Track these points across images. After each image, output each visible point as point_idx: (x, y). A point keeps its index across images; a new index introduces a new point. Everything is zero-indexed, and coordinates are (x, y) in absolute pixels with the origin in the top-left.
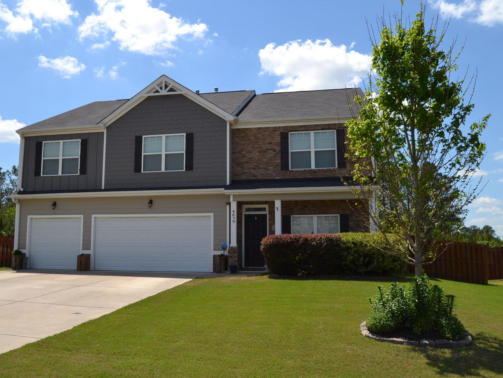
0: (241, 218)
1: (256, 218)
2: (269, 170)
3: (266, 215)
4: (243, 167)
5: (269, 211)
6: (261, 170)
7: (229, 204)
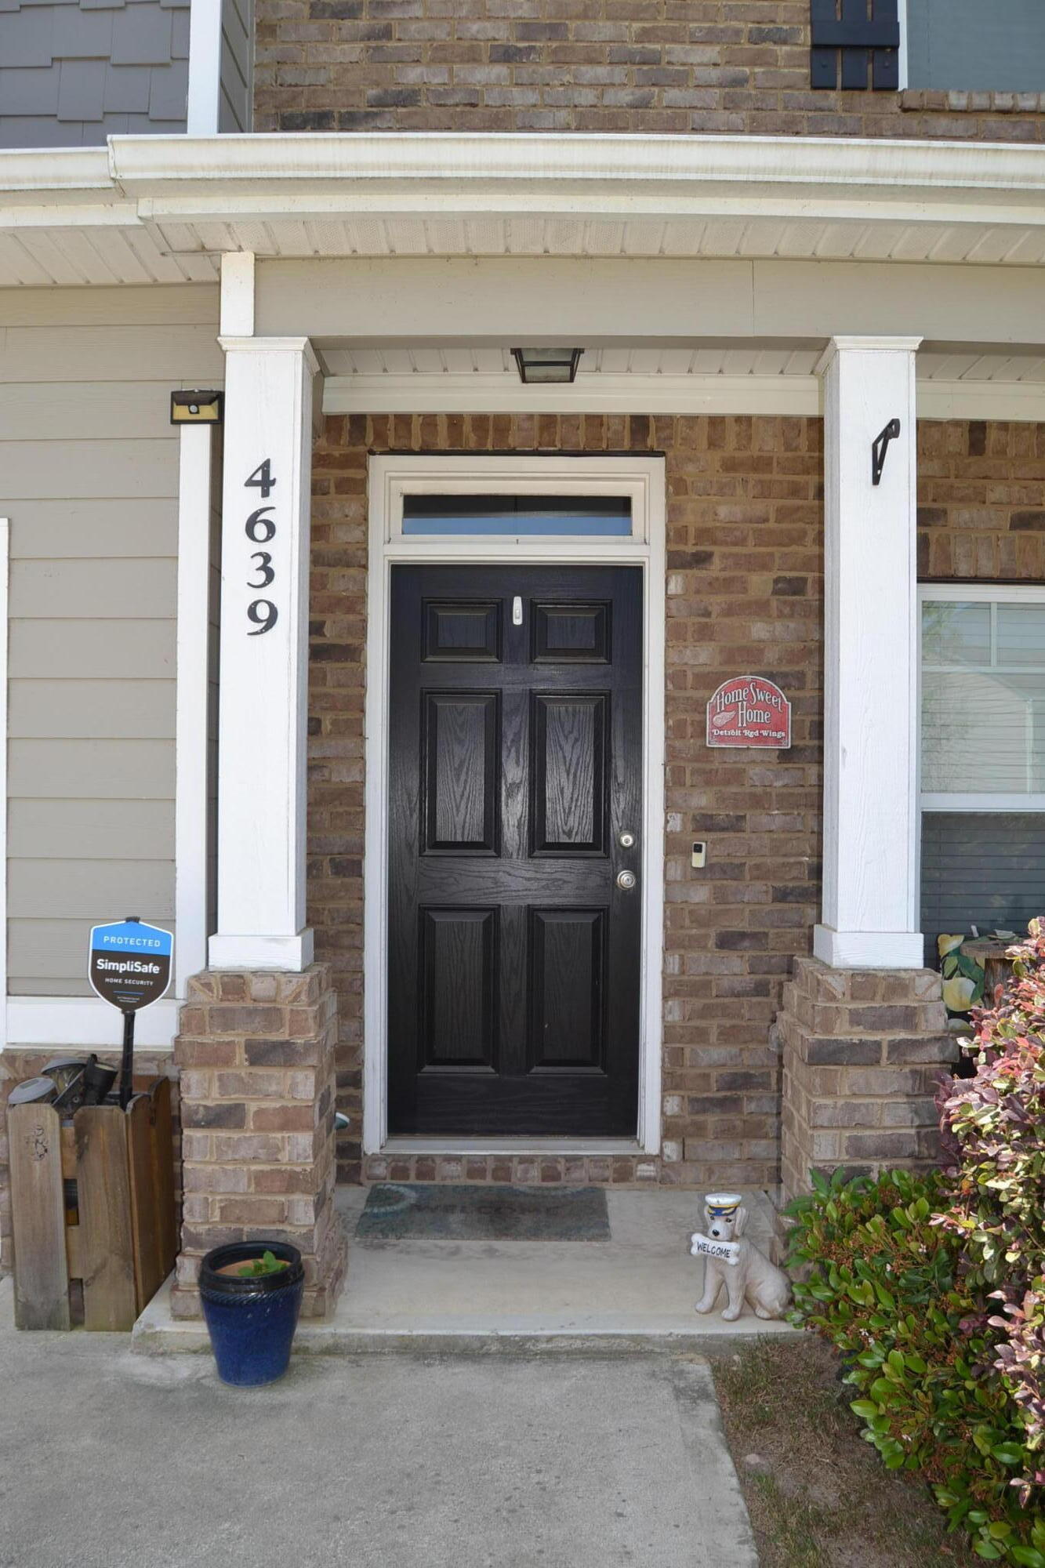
0: (357, 603)
1: (518, 604)
2: (680, 79)
3: (631, 577)
4: (387, 33)
5: (675, 534)
6: (590, 72)
7: (209, 412)
